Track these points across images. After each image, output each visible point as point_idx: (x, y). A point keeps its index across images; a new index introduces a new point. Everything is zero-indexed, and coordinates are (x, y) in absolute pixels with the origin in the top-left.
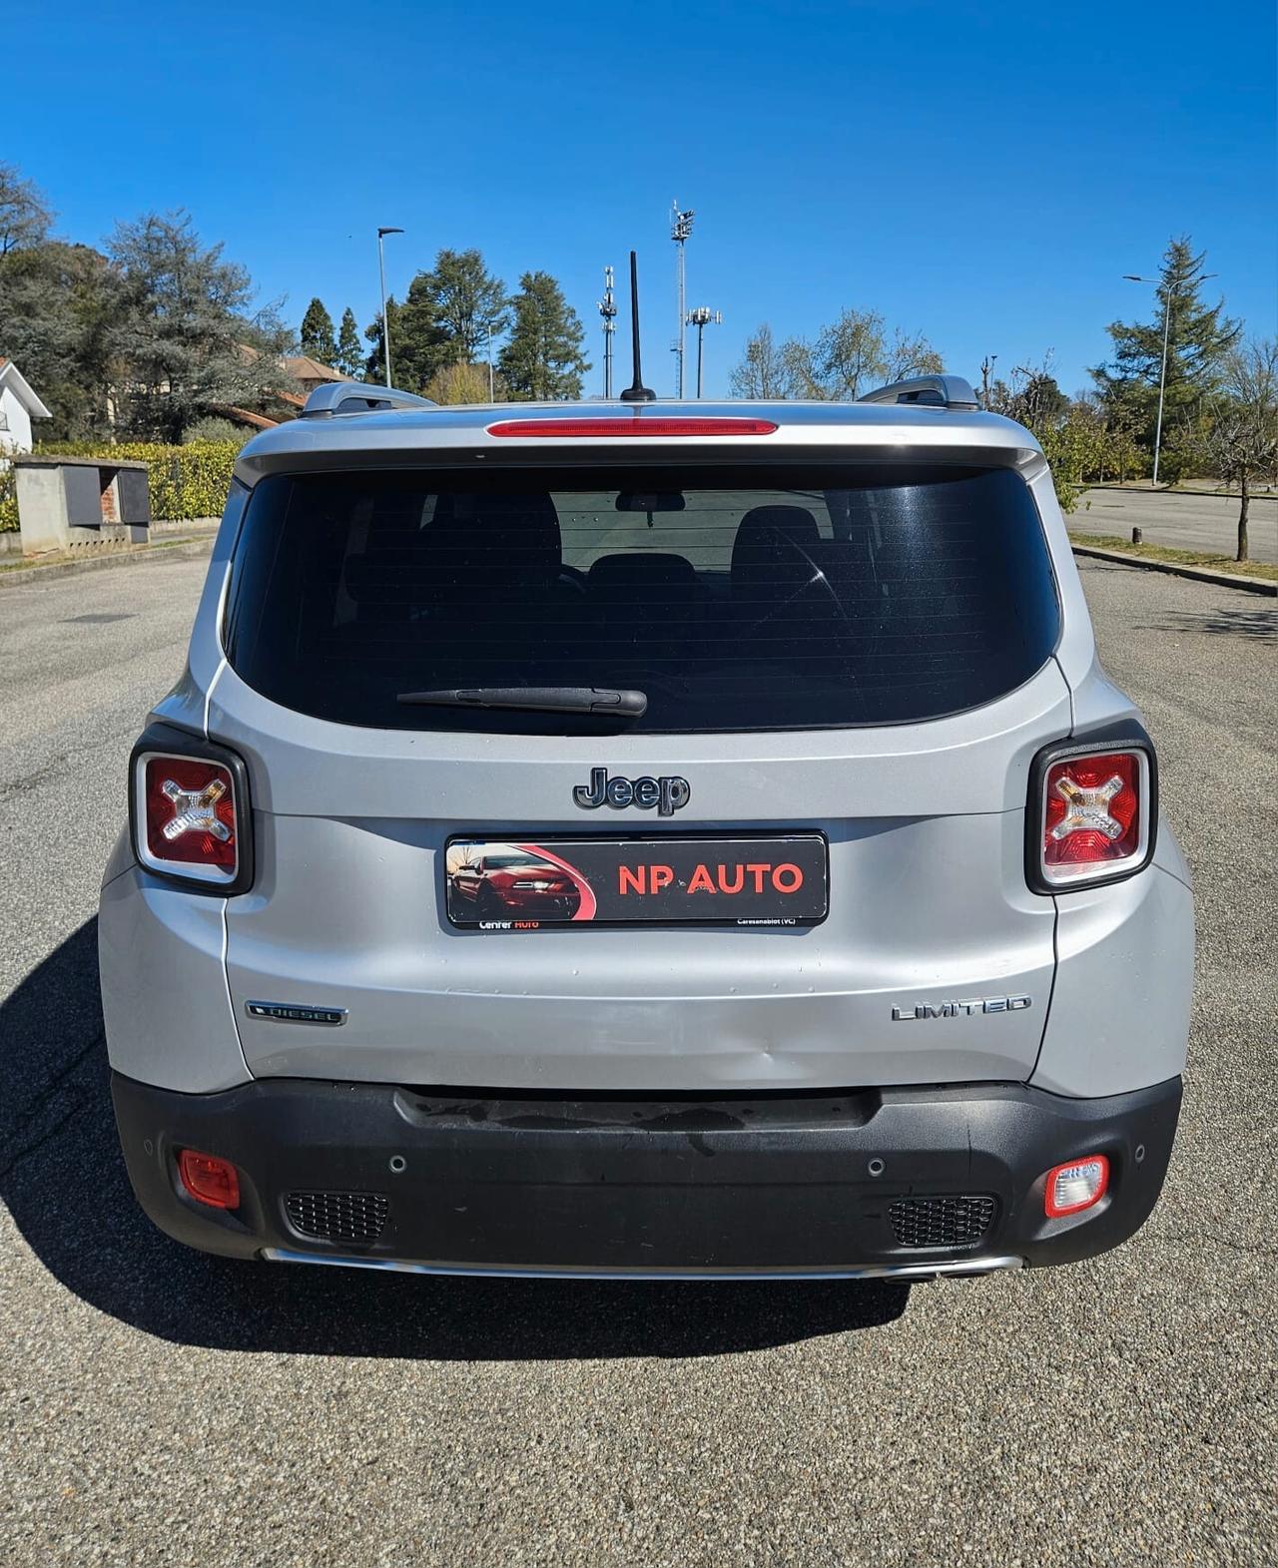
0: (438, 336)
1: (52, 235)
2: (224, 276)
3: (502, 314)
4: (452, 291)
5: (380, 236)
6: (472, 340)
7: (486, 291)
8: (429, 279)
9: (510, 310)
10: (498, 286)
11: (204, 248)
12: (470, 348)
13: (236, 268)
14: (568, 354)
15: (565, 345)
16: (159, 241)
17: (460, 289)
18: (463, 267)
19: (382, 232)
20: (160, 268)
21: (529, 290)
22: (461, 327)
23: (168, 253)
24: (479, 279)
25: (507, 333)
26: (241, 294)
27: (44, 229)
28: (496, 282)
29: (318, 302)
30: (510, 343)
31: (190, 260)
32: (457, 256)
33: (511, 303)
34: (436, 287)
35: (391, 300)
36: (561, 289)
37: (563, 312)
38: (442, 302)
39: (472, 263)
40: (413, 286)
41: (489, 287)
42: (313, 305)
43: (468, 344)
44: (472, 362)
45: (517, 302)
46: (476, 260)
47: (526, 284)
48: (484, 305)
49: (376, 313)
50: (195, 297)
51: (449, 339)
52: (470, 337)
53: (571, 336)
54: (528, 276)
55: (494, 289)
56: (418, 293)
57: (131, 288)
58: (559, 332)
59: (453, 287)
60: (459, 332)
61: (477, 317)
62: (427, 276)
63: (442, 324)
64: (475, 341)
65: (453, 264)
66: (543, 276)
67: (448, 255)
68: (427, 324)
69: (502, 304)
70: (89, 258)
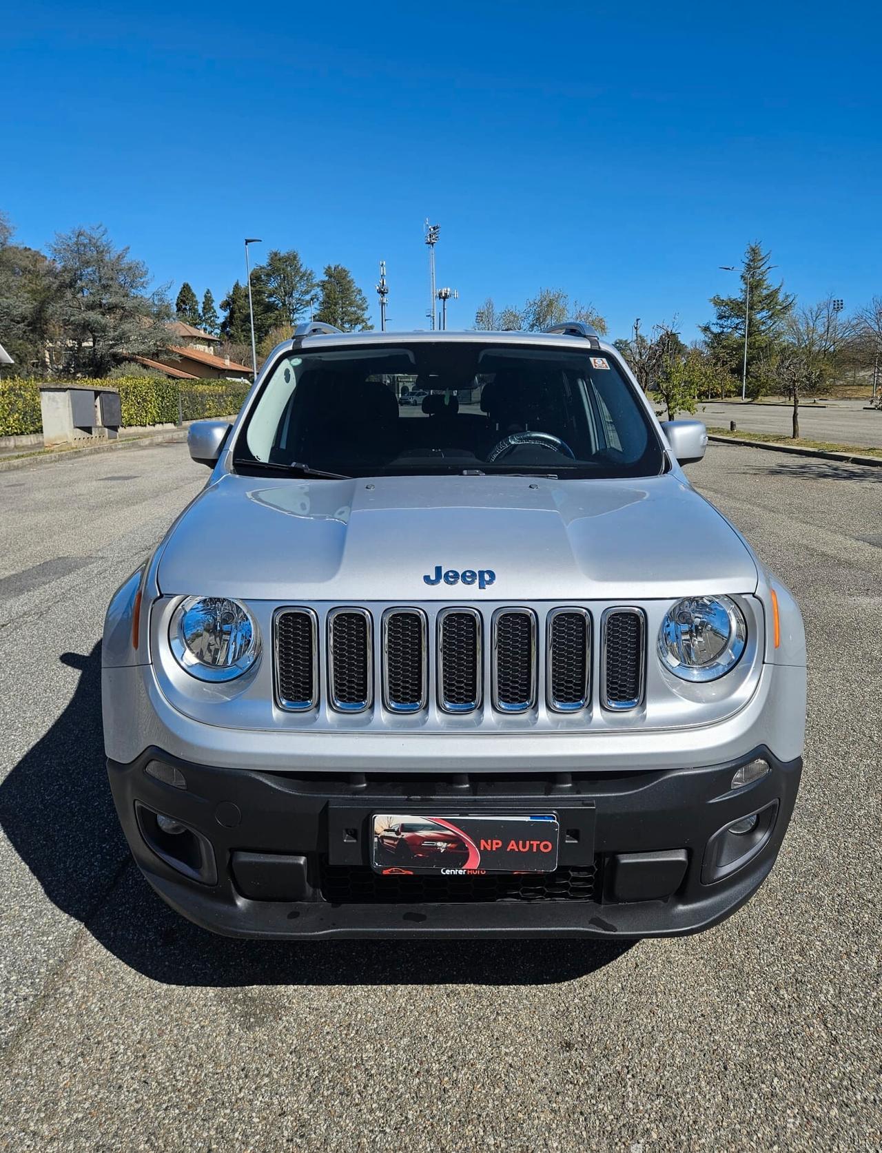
0: (270, 308)
1: (12, 242)
2: (130, 269)
3: (313, 293)
4: (279, 278)
5: (246, 244)
6: (293, 310)
7: (301, 278)
8: (263, 270)
9: (318, 289)
10: (310, 274)
11: (116, 250)
12: (292, 315)
13: (138, 264)
14: (358, 319)
15: (355, 313)
16: (85, 246)
17: (284, 277)
18: (286, 261)
19: (247, 242)
20: (87, 263)
21: (330, 276)
22: (285, 301)
23: (91, 254)
24: (297, 271)
25: (316, 305)
26: (142, 280)
27: (7, 238)
28: (309, 272)
29: (188, 285)
30: (318, 312)
31: (107, 258)
32: (282, 255)
33: (318, 285)
34: (268, 275)
35: (237, 284)
36: (351, 276)
37: (353, 292)
38: (272, 285)
39: (292, 259)
40: (252, 274)
41: (304, 275)
42: (184, 287)
43: (290, 313)
44: (293, 324)
45: (323, 285)
46: (295, 257)
47: (328, 272)
48: (301, 287)
49: (227, 292)
50: (110, 283)
51: (277, 309)
52: (291, 308)
53: (359, 307)
54: (329, 268)
55: (306, 277)
56: (256, 279)
57: (67, 278)
58: (351, 305)
59: (280, 275)
60: (284, 305)
61: (296, 295)
62: (262, 268)
63: (273, 299)
64: (294, 311)
65: (279, 260)
66: (340, 268)
67: (276, 254)
68: (262, 299)
69: (313, 286)
70: (36, 257)
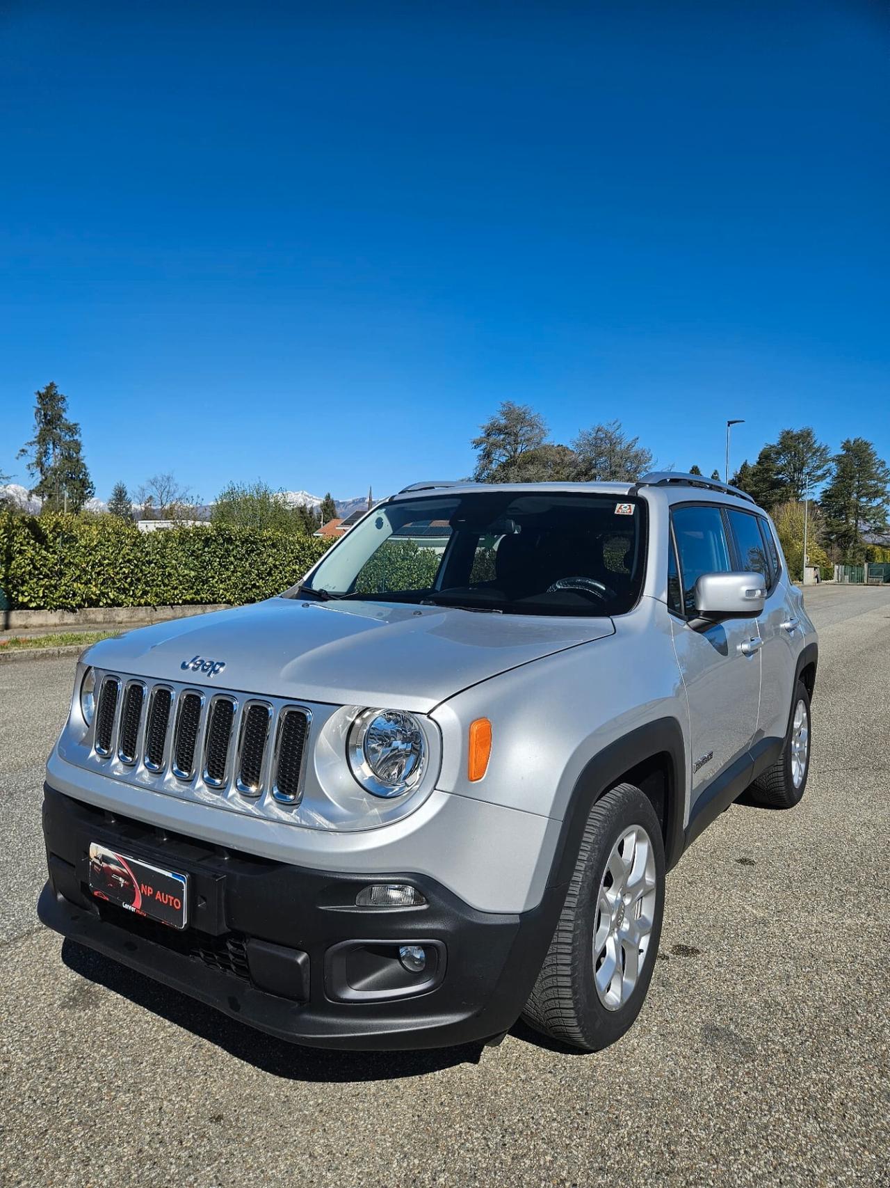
0: (779, 484)
1: (546, 442)
2: (636, 456)
3: (826, 468)
4: (789, 455)
5: (729, 425)
6: (802, 486)
7: (814, 454)
8: (773, 449)
9: (833, 465)
10: (824, 450)
11: (627, 440)
12: (800, 491)
13: (644, 451)
14: (877, 492)
15: (875, 485)
16: (601, 440)
17: (795, 454)
18: (798, 439)
19: (730, 423)
20: (600, 454)
21: (848, 450)
22: (794, 478)
23: (606, 446)
24: (810, 447)
25: (829, 480)
26: (646, 466)
27: (542, 438)
28: (823, 447)
29: (697, 467)
30: (830, 486)
31: (618, 449)
32: (795, 433)
33: (833, 460)
34: (778, 453)
35: (746, 463)
36: (873, 448)
37: (875, 464)
38: (782, 462)
39: (805, 436)
40: (761, 454)
41: (817, 451)
42: (693, 469)
43: (798, 489)
44: (800, 500)
45: (839, 460)
46: (809, 434)
47: (846, 447)
48: (812, 463)
49: (734, 472)
50: (618, 469)
51: (785, 486)
52: (800, 483)
53: (880, 480)
54: (848, 441)
55: (822, 452)
56: (765, 457)
57: (583, 467)
58: (871, 478)
59: (790, 452)
60: (792, 480)
61: (806, 470)
62: (772, 447)
63: (780, 476)
64: (803, 486)
65: (791, 438)
66: (860, 441)
67: (788, 433)
68: (770, 476)
69: (826, 461)
70: (563, 450)
